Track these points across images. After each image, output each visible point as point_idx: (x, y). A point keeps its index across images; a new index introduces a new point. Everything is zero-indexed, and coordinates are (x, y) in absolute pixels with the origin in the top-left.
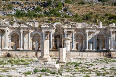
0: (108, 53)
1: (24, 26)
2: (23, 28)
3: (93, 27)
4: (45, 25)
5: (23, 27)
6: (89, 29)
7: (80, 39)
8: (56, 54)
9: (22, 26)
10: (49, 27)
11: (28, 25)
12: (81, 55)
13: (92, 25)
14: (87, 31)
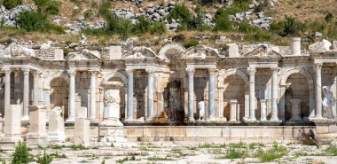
0: (307, 130)
1: (79, 57)
2: (77, 63)
3: (270, 54)
4: (133, 53)
5: (74, 59)
6: (258, 60)
7: (238, 90)
8: (156, 133)
9: (71, 59)
10: (143, 57)
11: (88, 55)
12: (226, 135)
13: (264, 48)
14: (252, 67)
